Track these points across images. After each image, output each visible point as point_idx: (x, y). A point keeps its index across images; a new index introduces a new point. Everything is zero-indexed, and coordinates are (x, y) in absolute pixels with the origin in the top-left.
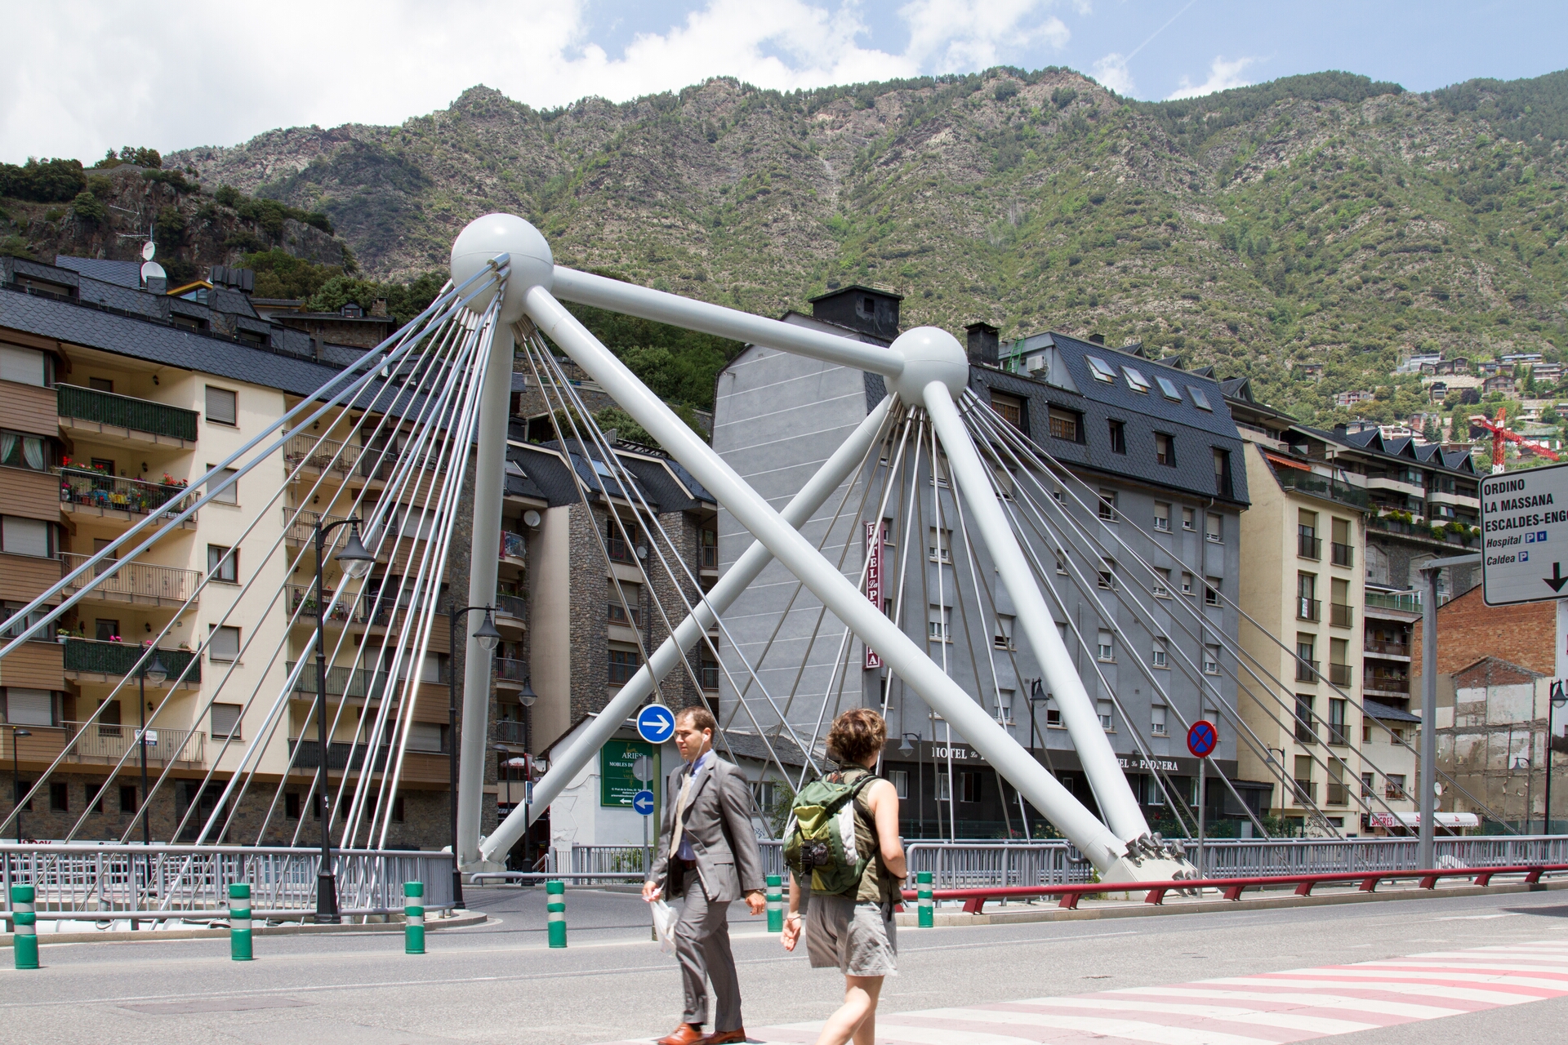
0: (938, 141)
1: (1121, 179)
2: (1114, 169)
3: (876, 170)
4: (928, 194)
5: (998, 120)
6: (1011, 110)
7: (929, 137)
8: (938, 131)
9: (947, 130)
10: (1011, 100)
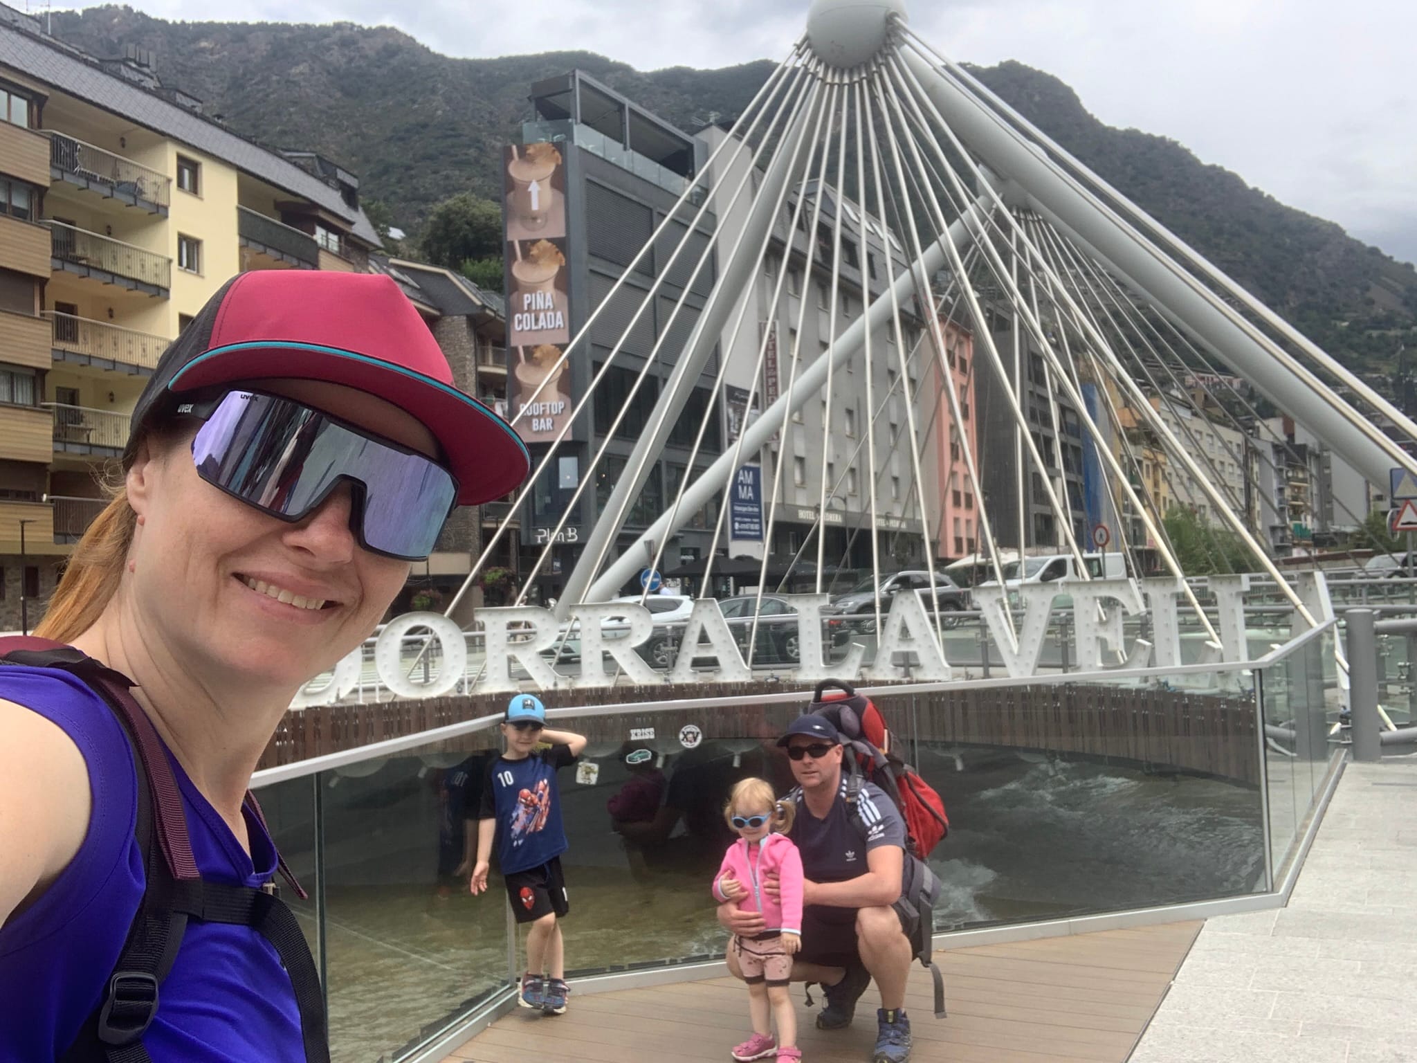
0: (298, 71)
1: (440, 112)
2: (434, 104)
3: (249, 89)
4: (292, 110)
5: (343, 61)
6: (353, 54)
7: (291, 68)
8: (297, 64)
9: (305, 64)
10: (352, 47)
